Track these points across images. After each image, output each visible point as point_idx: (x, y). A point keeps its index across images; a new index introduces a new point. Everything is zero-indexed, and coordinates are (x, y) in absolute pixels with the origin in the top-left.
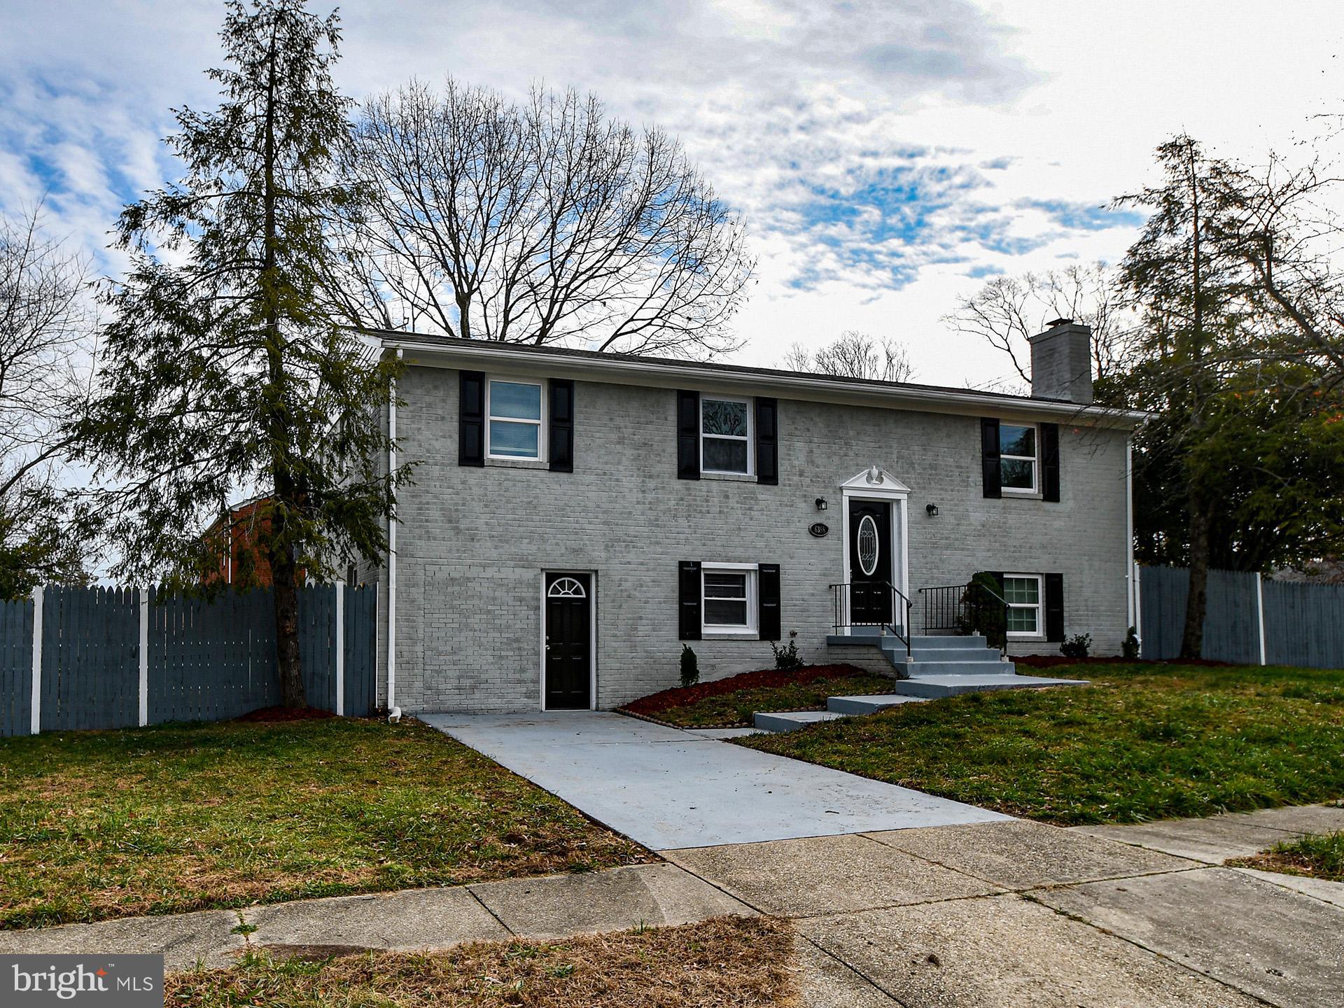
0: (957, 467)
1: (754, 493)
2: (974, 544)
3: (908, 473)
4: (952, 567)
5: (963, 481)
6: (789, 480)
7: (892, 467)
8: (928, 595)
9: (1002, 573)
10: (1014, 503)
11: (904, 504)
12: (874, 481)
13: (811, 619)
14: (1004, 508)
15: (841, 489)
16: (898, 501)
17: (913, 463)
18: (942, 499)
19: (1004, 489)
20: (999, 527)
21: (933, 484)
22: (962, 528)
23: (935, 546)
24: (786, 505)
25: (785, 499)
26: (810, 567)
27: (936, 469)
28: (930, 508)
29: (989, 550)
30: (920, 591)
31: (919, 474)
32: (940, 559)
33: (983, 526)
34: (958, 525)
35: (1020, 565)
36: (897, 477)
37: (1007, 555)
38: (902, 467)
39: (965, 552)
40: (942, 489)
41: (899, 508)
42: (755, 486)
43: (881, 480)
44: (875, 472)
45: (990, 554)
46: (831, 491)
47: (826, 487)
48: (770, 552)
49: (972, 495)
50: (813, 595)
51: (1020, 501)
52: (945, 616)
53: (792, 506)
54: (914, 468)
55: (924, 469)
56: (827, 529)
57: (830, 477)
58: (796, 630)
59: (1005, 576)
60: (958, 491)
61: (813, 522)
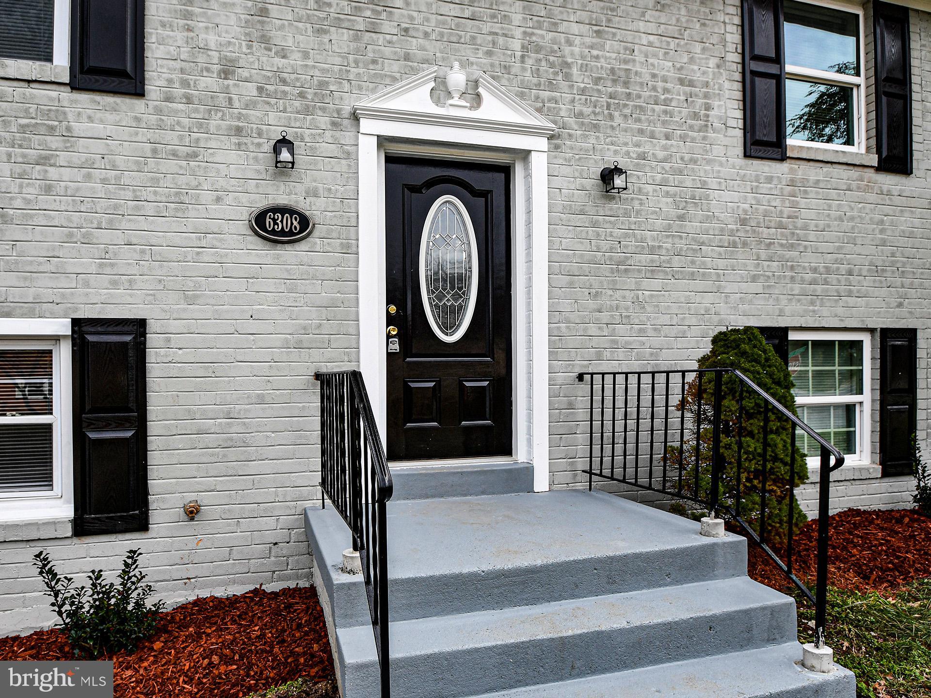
0: (681, 82)
1: (61, 115)
2: (721, 263)
3: (551, 85)
4: (665, 319)
5: (695, 116)
6: (185, 84)
7: (507, 68)
9: (785, 330)
10: (813, 173)
11: (539, 163)
12: (456, 101)
13: (253, 467)
14: (792, 183)
15: (355, 117)
16: (525, 155)
17: (568, 65)
18: (643, 156)
19: (791, 141)
20: (780, 226)
21: (618, 120)
22: (692, 226)
23: (622, 267)
24: (175, 154)
25: (171, 137)
26: (253, 326)
27: (626, 84)
28: (608, 176)
29: (754, 279)
30: (580, 377)
31: (583, 91)
32: (636, 301)
33: (743, 222)
34: (681, 218)
35: (825, 312)
36: (522, 95)
37: (797, 288)
38: (537, 73)
39: (699, 285)
40: (641, 132)
41: (528, 176)
42: (66, 95)
43: (477, 100)
44: (457, 78)
45: (757, 287)
46: (323, 121)
47: (307, 111)
48: (115, 284)
49: (718, 150)
50: (261, 400)
51: (827, 168)
52: (644, 436)
53: (195, 155)
54: (568, 77)
55: (597, 80)
56: (305, 222)
57: (322, 85)
58: (204, 498)
59: (793, 336)
60: (683, 138)
61: (262, 203)
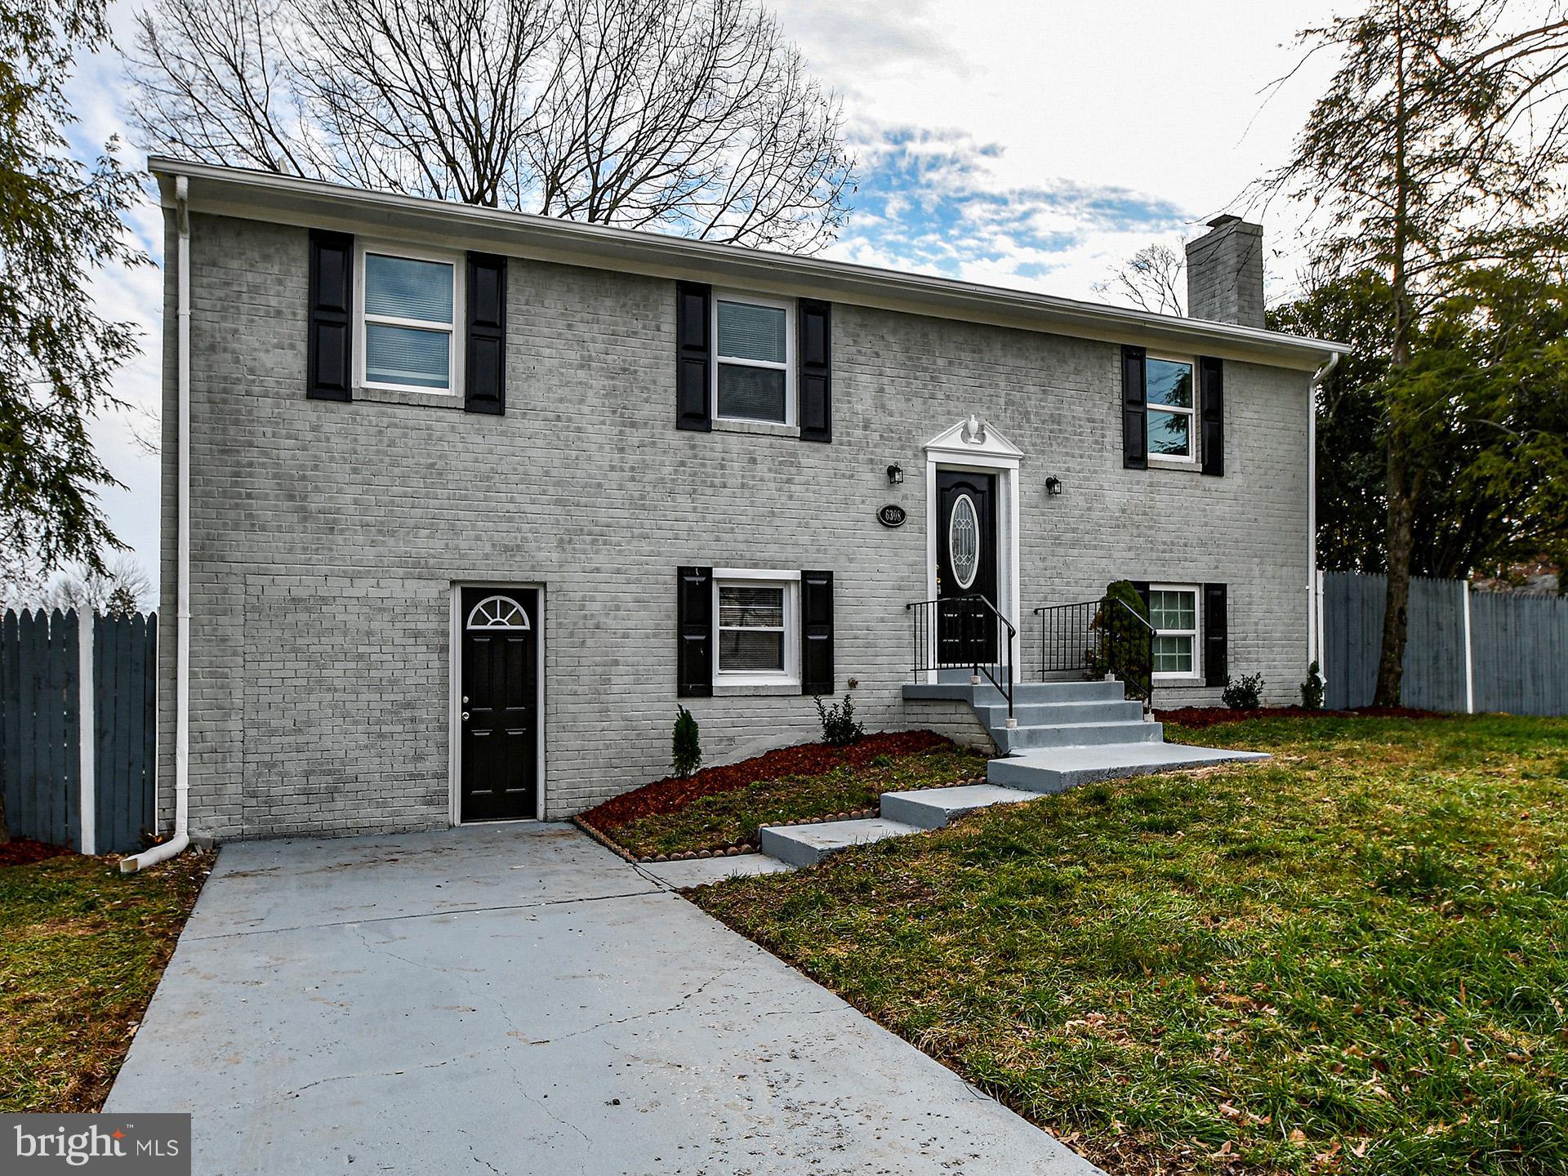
0: (1089, 420)
1: (794, 455)
2: (1111, 539)
3: (1020, 427)
4: (1080, 575)
5: (1096, 442)
6: (848, 434)
7: (998, 417)
8: (1047, 618)
9: (1148, 584)
10: (1163, 477)
11: (1014, 476)
12: (973, 440)
13: (879, 660)
14: (1151, 485)
15: (925, 451)
16: (1007, 471)
17: (1028, 413)
18: (1068, 470)
19: (1150, 456)
20: (1145, 514)
21: (1055, 447)
22: (1095, 514)
23: (1057, 541)
24: (844, 476)
25: (842, 465)
26: (878, 576)
27: (1059, 424)
28: (1051, 483)
29: (1130, 549)
30: (1036, 612)
31: (1036, 429)
32: (1065, 563)
33: (1124, 511)
34: (1089, 509)
35: (1171, 571)
36: (1005, 434)
37: (1154, 555)
38: (1012, 418)
39: (1099, 553)
40: (1067, 454)
41: (1008, 483)
42: (797, 443)
43: (983, 438)
44: (974, 425)
45: (1132, 554)
46: (910, 453)
47: (902, 448)
48: (818, 551)
49: (1109, 464)
50: (882, 620)
51: (1172, 474)
52: (1068, 650)
53: (852, 476)
54: (1028, 421)
55: (1043, 422)
56: (903, 514)
57: (910, 432)
58: (858, 677)
59: (1152, 588)
60: (1090, 457)
61: (883, 505)
